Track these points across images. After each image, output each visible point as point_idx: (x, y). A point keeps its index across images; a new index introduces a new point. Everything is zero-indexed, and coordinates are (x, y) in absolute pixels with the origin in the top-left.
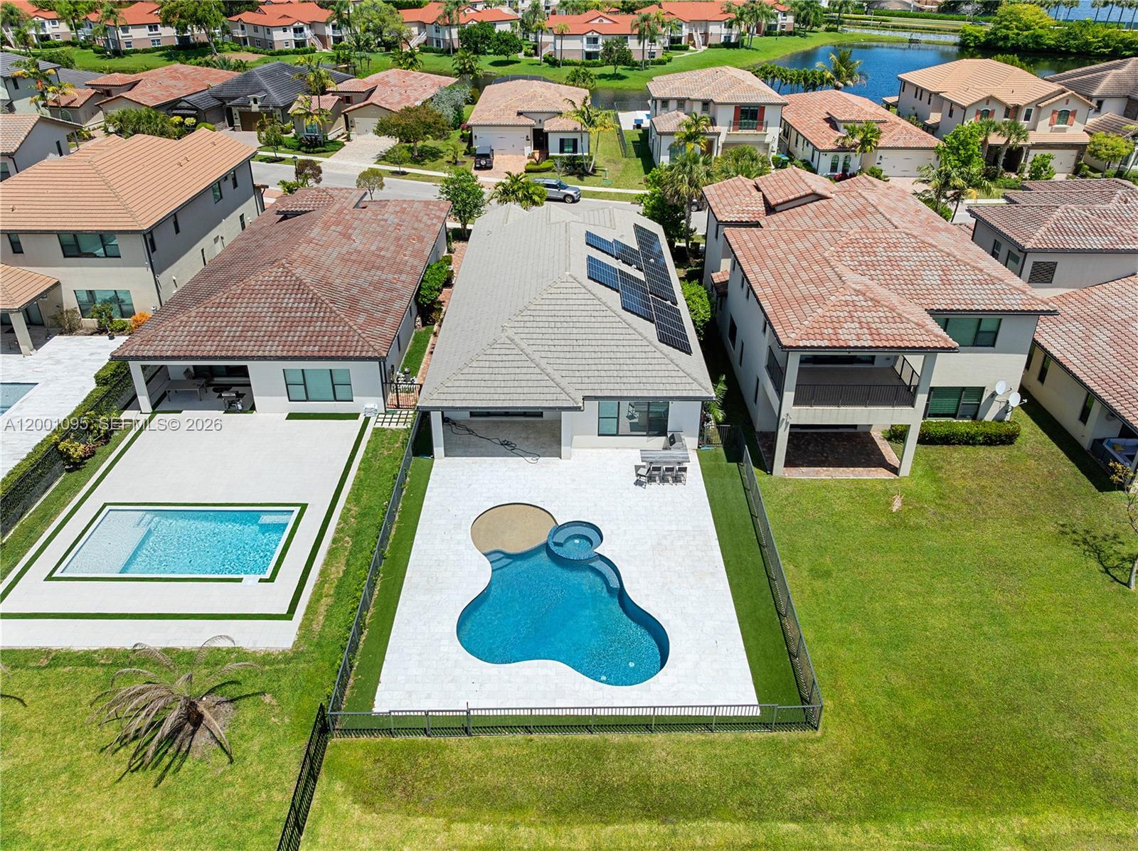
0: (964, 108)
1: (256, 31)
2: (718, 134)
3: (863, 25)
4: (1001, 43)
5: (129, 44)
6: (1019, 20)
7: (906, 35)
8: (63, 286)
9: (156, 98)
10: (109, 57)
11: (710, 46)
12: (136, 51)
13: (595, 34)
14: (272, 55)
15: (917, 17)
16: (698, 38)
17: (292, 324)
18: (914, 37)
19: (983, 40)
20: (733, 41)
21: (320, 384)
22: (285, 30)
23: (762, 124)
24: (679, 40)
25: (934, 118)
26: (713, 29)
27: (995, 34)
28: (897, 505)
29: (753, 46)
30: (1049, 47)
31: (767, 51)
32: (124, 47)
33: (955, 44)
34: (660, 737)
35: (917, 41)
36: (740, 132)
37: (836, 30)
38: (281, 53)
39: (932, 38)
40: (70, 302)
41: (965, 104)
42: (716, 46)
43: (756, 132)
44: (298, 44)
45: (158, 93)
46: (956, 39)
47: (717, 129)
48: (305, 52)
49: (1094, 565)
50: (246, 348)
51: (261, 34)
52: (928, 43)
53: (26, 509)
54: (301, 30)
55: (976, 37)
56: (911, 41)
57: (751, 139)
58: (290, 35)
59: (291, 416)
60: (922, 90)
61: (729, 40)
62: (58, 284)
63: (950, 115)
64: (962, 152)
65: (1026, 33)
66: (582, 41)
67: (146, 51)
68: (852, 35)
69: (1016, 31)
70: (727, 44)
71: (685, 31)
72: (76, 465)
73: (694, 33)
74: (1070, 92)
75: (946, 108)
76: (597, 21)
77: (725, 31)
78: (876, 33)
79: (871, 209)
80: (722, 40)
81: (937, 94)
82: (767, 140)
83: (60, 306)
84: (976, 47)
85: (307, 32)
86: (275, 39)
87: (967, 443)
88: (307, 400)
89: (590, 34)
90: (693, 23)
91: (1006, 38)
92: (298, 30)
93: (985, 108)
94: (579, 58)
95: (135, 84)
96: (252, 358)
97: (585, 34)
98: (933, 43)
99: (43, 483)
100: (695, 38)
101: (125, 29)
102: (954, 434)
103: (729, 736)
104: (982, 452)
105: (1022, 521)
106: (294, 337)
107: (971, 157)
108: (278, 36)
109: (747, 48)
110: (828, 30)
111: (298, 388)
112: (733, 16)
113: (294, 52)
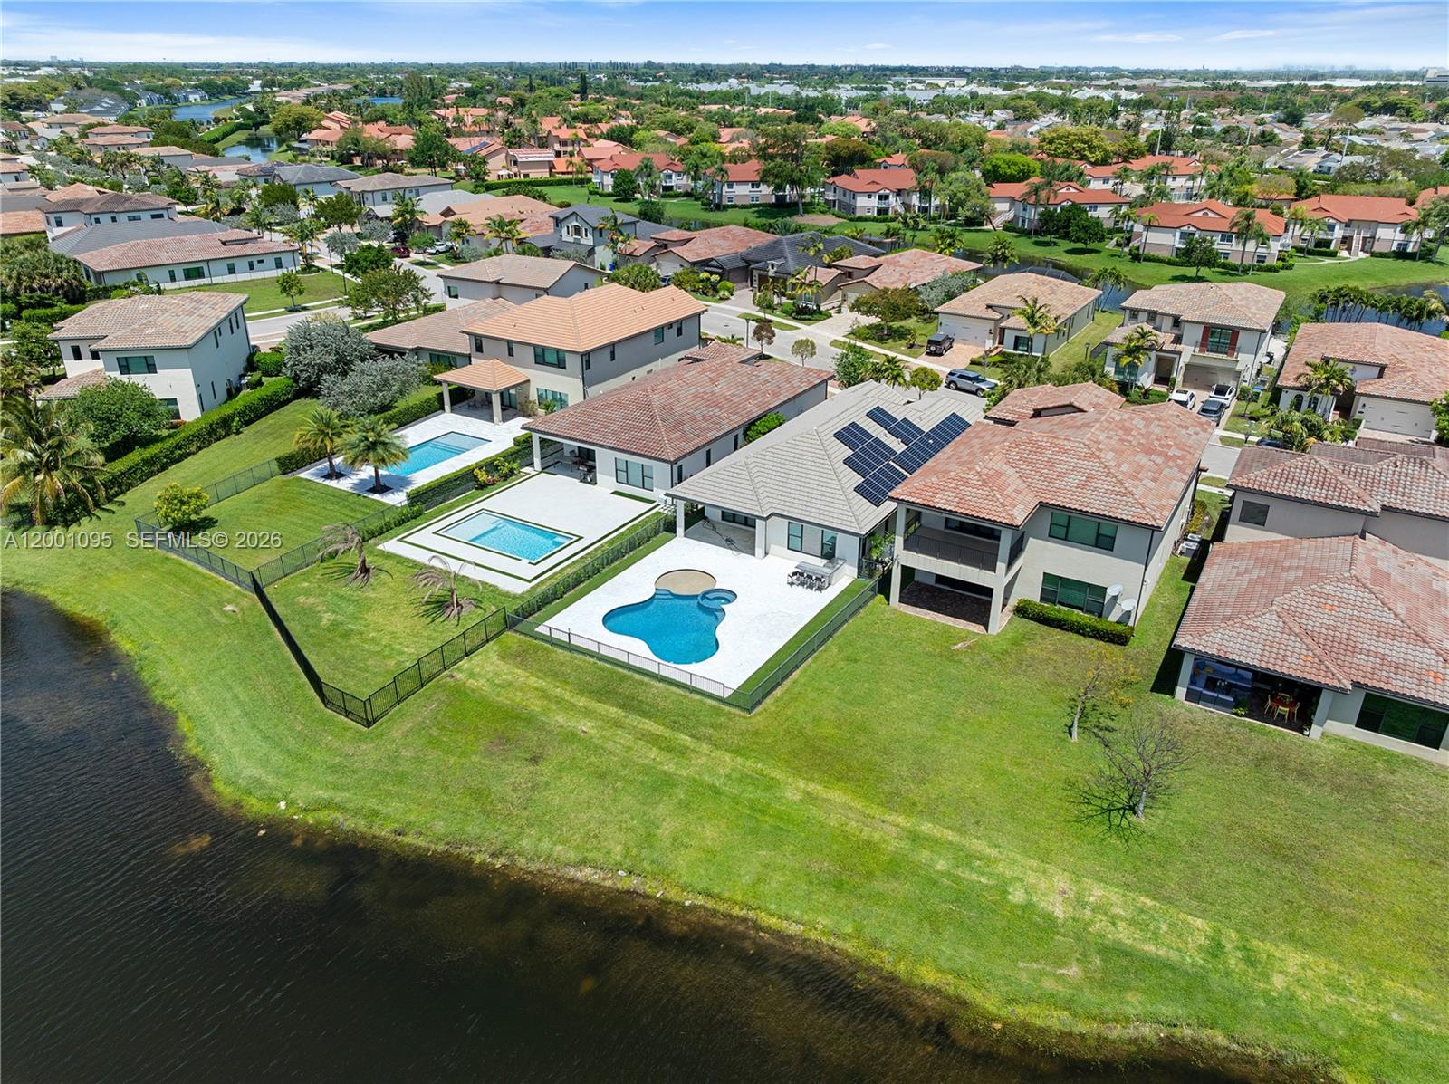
1: (845, 195)
2: (1180, 353)
5: (730, 199)
8: (531, 383)
9: (698, 254)
10: (711, 210)
12: (735, 206)
13: (1192, 229)
14: (851, 220)
17: (631, 428)
21: (636, 474)
22: (870, 197)
23: (1234, 350)
24: (1327, 243)
26: (1383, 233)
28: (960, 646)
29: (1438, 259)
32: (725, 202)
36: (1206, 354)
38: (861, 219)
40: (533, 396)
43: (1225, 356)
44: (880, 211)
45: (702, 251)
47: (1179, 348)
48: (884, 220)
49: (1066, 720)
50: (597, 438)
51: (847, 199)
53: (444, 501)
54: (887, 197)
57: (1220, 364)
58: (874, 202)
59: (615, 493)
61: (1405, 249)
62: (528, 381)
66: (1174, 236)
67: (743, 207)
70: (1401, 254)
71: (1339, 233)
72: (482, 487)
73: (1352, 236)
76: (1200, 214)
77: (1400, 237)
80: (1394, 248)
82: (1239, 367)
83: (527, 397)
85: (892, 199)
86: (858, 205)
88: (627, 484)
89: (1186, 228)
90: (1353, 224)
92: (883, 198)
94: (1166, 254)
95: (689, 240)
96: (602, 446)
97: (1179, 228)
99: (459, 490)
100: (1353, 242)
101: (730, 185)
105: (1049, 684)
106: (627, 437)
108: (862, 202)
111: (622, 473)
112: (1415, 218)
113: (875, 220)
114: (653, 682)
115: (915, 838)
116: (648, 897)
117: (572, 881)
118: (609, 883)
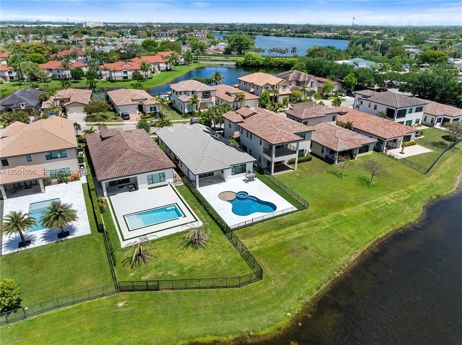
0: (261, 87)
2: (199, 101)
3: (204, 60)
4: (248, 64)
6: (252, 57)
7: (219, 63)
11: (161, 71)
13: (126, 70)
15: (218, 56)
16: (157, 69)
18: (222, 63)
19: (243, 63)
20: (168, 69)
21: (156, 178)
23: (210, 97)
24: (151, 70)
25: (252, 90)
26: (161, 65)
27: (246, 62)
28: (298, 175)
29: (176, 70)
30: (262, 65)
31: (181, 71)
33: (235, 65)
34: (285, 216)
35: (223, 65)
36: (205, 99)
37: (196, 62)
39: (227, 63)
41: (262, 86)
42: (164, 71)
46: (234, 63)
47: (198, 99)
49: (335, 176)
52: (227, 65)
55: (240, 63)
56: (221, 65)
57: (208, 101)
59: (149, 189)
60: (247, 82)
61: (167, 68)
63: (257, 89)
64: (265, 99)
65: (255, 61)
66: (121, 73)
68: (202, 64)
69: (252, 60)
70: (167, 70)
72: (103, 211)
73: (155, 67)
74: (285, 80)
75: (256, 87)
76: (125, 65)
77: (165, 66)
78: (210, 62)
79: (270, 114)
80: (165, 69)
81: (252, 83)
82: (212, 101)
84: (241, 65)
87: (303, 162)
88: (153, 183)
89: (124, 70)
90: (154, 63)
91: (249, 62)
93: (267, 86)
94: (121, 79)
96: (139, 174)
97: (122, 70)
98: (228, 65)
100: (156, 69)
102: (301, 160)
103: (295, 213)
104: (307, 163)
105: (320, 172)
107: (267, 100)
109: (174, 71)
110: (194, 62)
111: (151, 180)
112: (168, 60)
114: (283, 217)
115: (367, 206)
116: (365, 251)
117: (354, 261)
118: (358, 255)
